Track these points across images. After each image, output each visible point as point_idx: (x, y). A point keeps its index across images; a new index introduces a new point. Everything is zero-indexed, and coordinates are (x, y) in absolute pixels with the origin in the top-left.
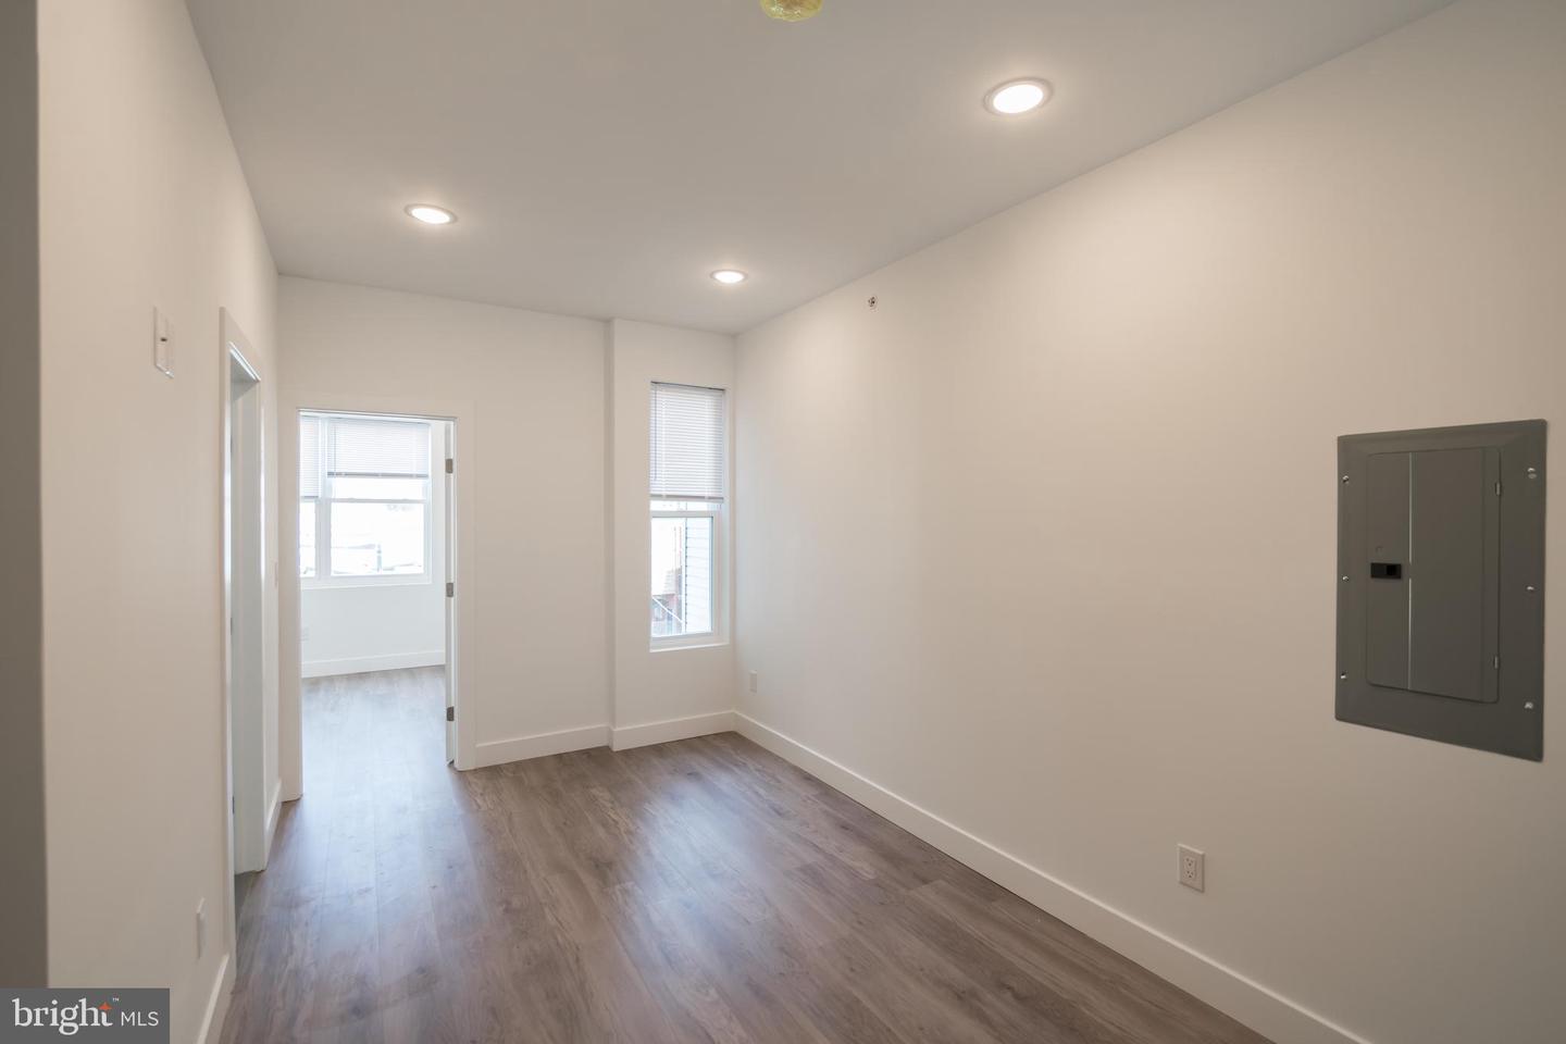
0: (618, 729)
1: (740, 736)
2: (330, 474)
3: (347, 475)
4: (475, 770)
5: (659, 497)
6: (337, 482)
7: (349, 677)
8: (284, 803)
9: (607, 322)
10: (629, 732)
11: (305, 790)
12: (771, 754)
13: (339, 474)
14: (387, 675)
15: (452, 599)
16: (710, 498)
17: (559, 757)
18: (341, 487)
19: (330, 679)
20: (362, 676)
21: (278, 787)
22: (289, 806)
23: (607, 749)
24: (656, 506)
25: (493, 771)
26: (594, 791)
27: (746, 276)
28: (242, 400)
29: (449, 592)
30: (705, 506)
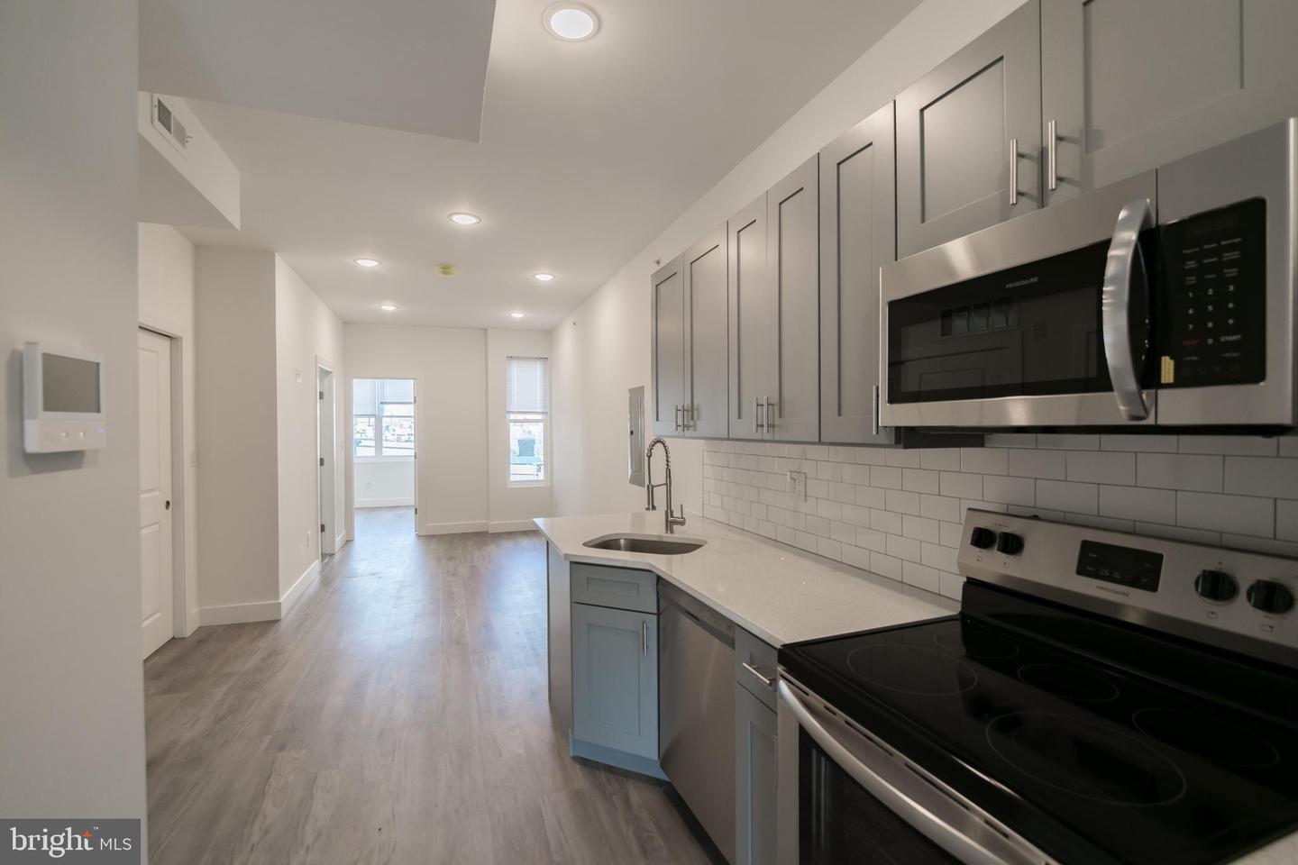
0: (491, 523)
2: (382, 403)
3: (389, 403)
4: (426, 535)
5: (513, 412)
7: (390, 507)
8: (346, 541)
9: (486, 330)
10: (495, 525)
13: (386, 403)
16: (541, 413)
18: (388, 410)
22: (348, 542)
23: (487, 532)
24: (512, 417)
25: (433, 537)
28: (326, 380)
29: (415, 458)
30: (539, 417)
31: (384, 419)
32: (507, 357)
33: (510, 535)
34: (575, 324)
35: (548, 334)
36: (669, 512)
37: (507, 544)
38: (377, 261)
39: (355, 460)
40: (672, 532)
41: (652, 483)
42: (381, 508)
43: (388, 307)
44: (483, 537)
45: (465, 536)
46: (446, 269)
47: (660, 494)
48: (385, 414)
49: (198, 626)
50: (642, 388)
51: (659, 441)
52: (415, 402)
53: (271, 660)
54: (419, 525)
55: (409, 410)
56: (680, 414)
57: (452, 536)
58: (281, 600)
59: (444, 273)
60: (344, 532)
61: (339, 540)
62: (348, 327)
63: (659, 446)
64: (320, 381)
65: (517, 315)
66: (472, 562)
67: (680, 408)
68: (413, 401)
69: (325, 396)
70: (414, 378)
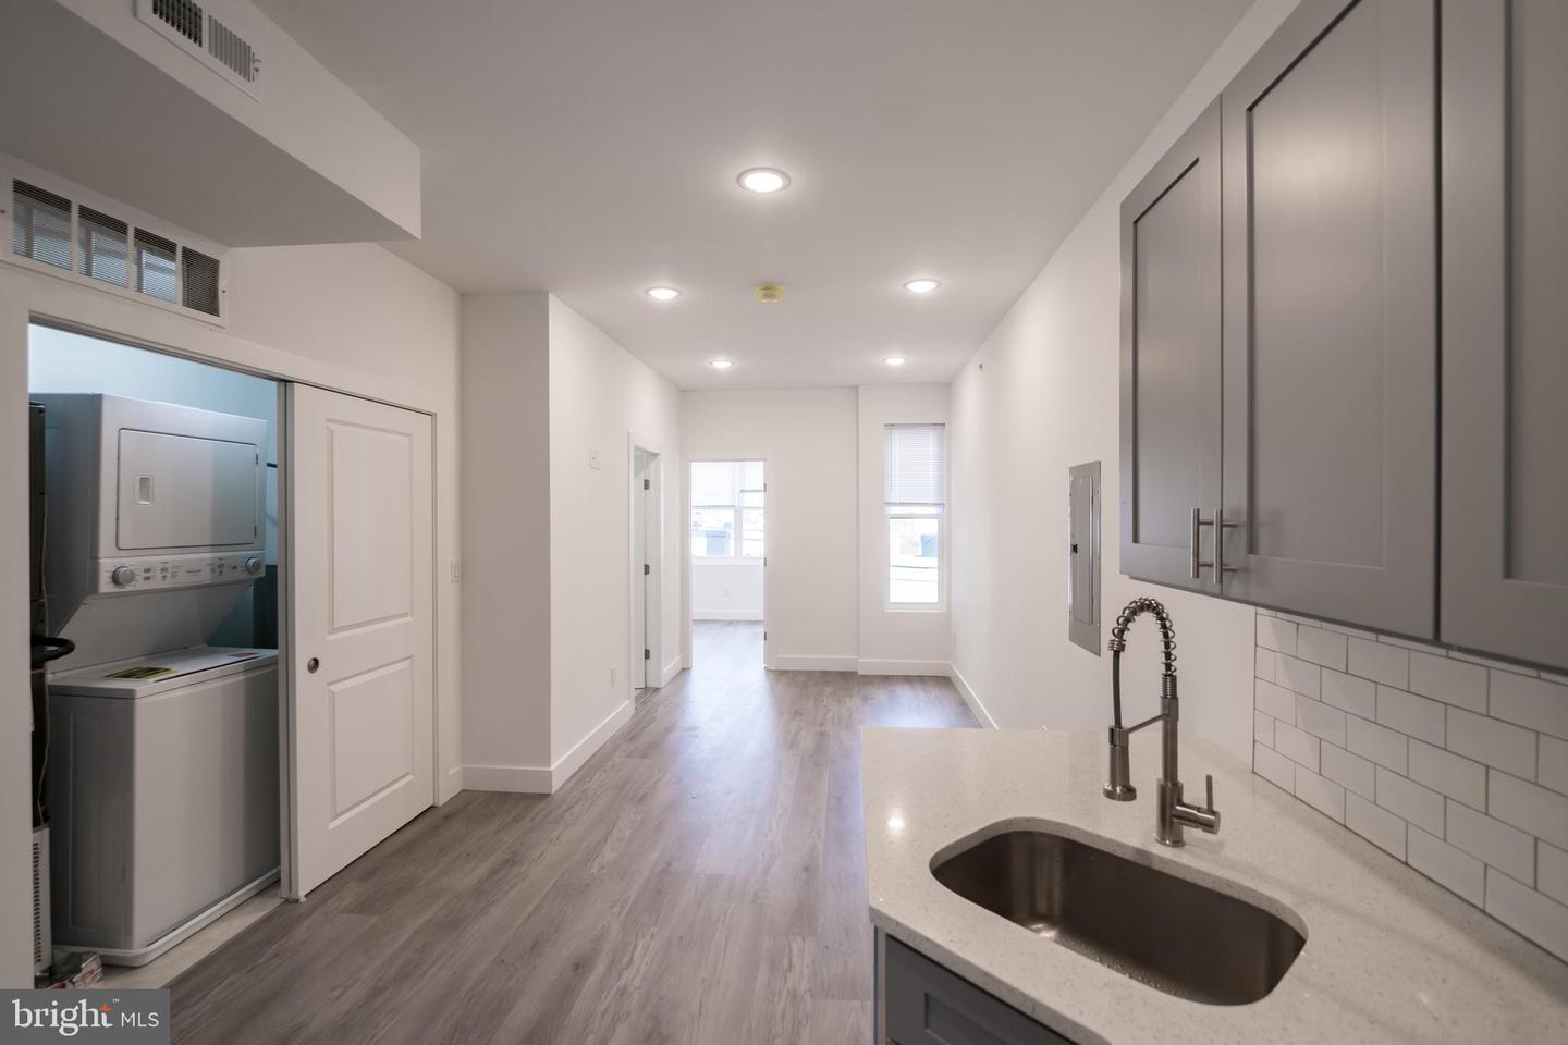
0: (861, 660)
1: (948, 680)
4: (779, 671)
5: (894, 504)
6: (745, 494)
9: (856, 388)
10: (867, 664)
11: (693, 664)
13: (746, 491)
15: (766, 568)
16: (933, 504)
22: (683, 671)
23: (855, 673)
24: (894, 510)
29: (765, 563)
30: (934, 510)
31: (745, 511)
32: (886, 425)
33: (887, 679)
34: (981, 366)
35: (945, 388)
36: (1170, 791)
37: (879, 695)
38: (674, 289)
39: (694, 562)
40: (1178, 842)
41: (1123, 724)
42: (738, 622)
43: (722, 364)
44: (846, 681)
45: (826, 677)
46: (769, 290)
47: (1146, 752)
48: (747, 505)
49: (461, 789)
50: (1096, 467)
51: (1144, 606)
52: (765, 490)
53: (500, 875)
54: (769, 654)
55: (760, 499)
56: (1210, 536)
57: (810, 673)
58: (553, 768)
59: (766, 296)
60: (678, 658)
61: (668, 669)
62: (687, 398)
63: (1147, 620)
65: (895, 361)
66: (821, 725)
67: (1210, 514)
68: (763, 488)
70: (765, 460)
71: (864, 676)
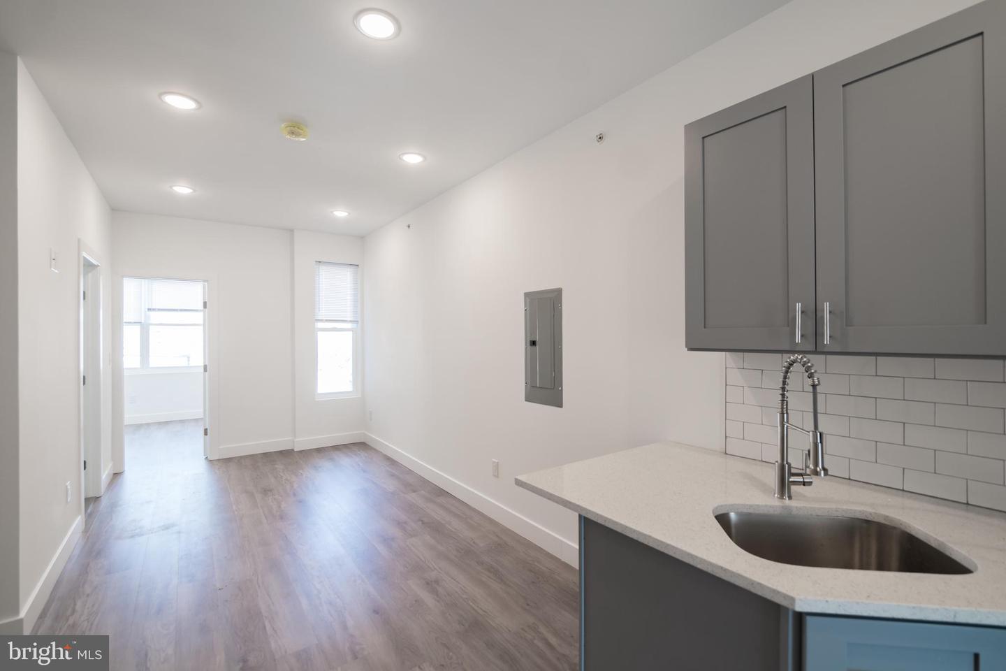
0: (297, 440)
1: (367, 445)
2: (149, 310)
3: (159, 310)
4: (219, 460)
5: (321, 320)
6: (152, 313)
7: (160, 423)
8: (115, 474)
9: (292, 231)
10: (302, 442)
11: (126, 469)
12: (375, 449)
13: (154, 310)
14: (182, 422)
15: (207, 373)
16: (351, 321)
17: (265, 454)
18: (155, 317)
19: (148, 425)
20: (167, 423)
21: (110, 465)
22: (117, 475)
23: (293, 450)
24: (320, 325)
25: (228, 460)
26: (276, 466)
27: (349, 214)
28: (90, 275)
29: (205, 370)
30: (349, 326)
31: (151, 327)
32: (317, 262)
34: (409, 226)
37: (325, 464)
39: (126, 373)
43: (183, 189)
46: (296, 128)
52: (205, 309)
54: (209, 447)
55: (199, 318)
57: (252, 457)
59: (293, 133)
61: (104, 476)
64: (84, 278)
65: (341, 214)
69: (89, 295)
70: (204, 281)
71: (301, 452)
